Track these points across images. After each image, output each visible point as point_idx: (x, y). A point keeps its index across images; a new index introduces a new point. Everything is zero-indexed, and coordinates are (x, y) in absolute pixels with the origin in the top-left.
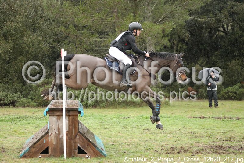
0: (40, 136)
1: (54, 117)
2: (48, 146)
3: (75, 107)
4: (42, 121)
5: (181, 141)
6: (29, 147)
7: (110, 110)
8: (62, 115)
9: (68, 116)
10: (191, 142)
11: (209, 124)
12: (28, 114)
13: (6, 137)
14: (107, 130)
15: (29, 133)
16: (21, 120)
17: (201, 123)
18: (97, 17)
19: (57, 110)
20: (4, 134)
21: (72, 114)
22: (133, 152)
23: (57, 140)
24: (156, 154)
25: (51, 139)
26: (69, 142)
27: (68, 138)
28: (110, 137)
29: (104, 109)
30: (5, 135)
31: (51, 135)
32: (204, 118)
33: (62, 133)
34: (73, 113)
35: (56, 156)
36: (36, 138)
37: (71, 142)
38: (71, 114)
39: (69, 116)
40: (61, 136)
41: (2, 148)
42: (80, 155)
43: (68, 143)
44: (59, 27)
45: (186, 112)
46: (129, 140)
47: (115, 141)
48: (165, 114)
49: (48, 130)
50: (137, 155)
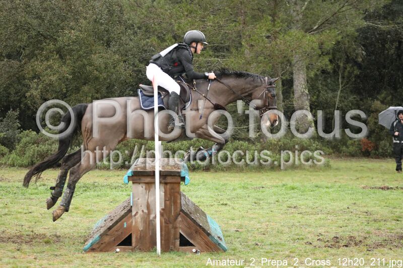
0: (118, 217)
1: (140, 185)
2: (131, 234)
3: (175, 170)
4: (121, 193)
5: (349, 227)
6: (100, 235)
7: (232, 175)
8: (154, 183)
9: (163, 185)
10: (367, 228)
11: (396, 199)
12: (97, 181)
14: (227, 208)
15: (99, 211)
16: (86, 190)
17: (383, 198)
18: (211, 21)
19: (145, 174)
21: (170, 181)
22: (271, 244)
23: (146, 224)
24: (309, 247)
25: (136, 222)
26: (166, 227)
27: (163, 221)
28: (233, 220)
29: (222, 174)
31: (135, 215)
32: (388, 189)
33: (153, 212)
34: (172, 179)
35: (143, 250)
36: (112, 220)
37: (168, 227)
38: (168, 181)
39: (166, 184)
40: (152, 216)
41: (56, 236)
42: (183, 247)
43: (164, 229)
44: (148, 38)
45: (358, 179)
46: (264, 224)
47: (241, 226)
48: (323, 183)
49: (131, 207)
50: (277, 249)
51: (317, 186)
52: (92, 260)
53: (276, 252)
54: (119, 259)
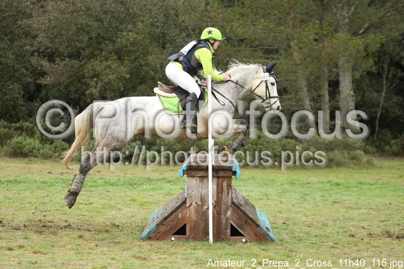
0: (173, 208)
1: (194, 179)
2: (185, 224)
3: (227, 165)
4: (175, 186)
5: (391, 222)
6: (157, 225)
8: (207, 177)
9: (216, 179)
12: (152, 175)
13: (120, 209)
18: (262, 25)
19: (199, 168)
20: (117, 204)
21: (223, 175)
22: (316, 236)
23: (199, 215)
24: (352, 239)
25: (190, 213)
26: (217, 218)
27: (216, 212)
28: (280, 213)
30: (118, 206)
31: (189, 206)
33: (207, 204)
34: (223, 174)
35: (197, 239)
37: (220, 218)
38: (220, 175)
39: (218, 177)
40: (206, 207)
41: (115, 225)
42: (234, 237)
43: (215, 220)
45: (400, 177)
46: (310, 217)
47: (288, 219)
48: (366, 180)
49: (186, 198)
50: (322, 240)
51: (360, 183)
52: (149, 248)
53: (321, 244)
54: (173, 247)
